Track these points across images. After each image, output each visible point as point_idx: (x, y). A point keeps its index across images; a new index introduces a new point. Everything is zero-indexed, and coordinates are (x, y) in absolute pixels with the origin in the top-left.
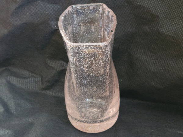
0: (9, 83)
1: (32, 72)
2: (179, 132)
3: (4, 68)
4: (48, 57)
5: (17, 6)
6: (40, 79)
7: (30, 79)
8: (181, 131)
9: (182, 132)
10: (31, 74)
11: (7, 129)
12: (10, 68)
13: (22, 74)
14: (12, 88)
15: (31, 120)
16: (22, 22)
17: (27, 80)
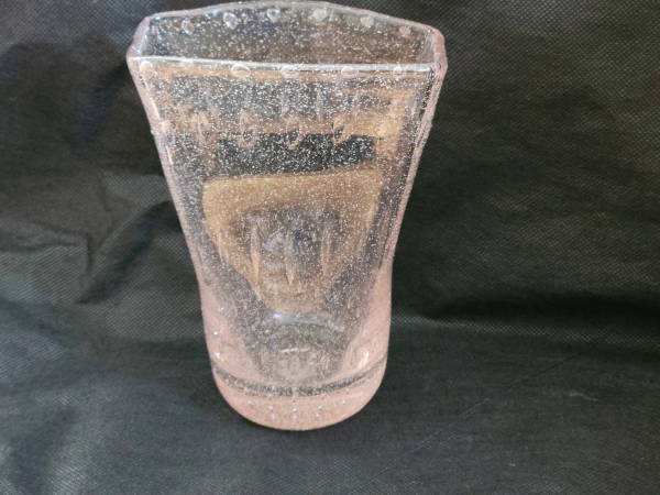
2: (573, 394)
6: (82, 248)
8: (579, 391)
9: (582, 395)
13: (20, 237)
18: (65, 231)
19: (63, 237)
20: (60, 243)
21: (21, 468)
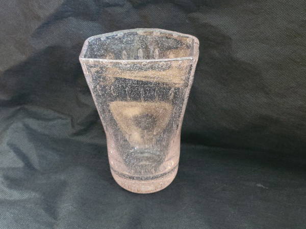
0: (27, 127)
1: (58, 112)
2: (259, 185)
3: (18, 107)
4: (80, 91)
5: (40, 24)
6: (69, 120)
7: (55, 122)
8: (261, 184)
9: (262, 186)
10: (57, 115)
11: (33, 190)
12: (26, 107)
13: (44, 115)
14: (33, 135)
15: (62, 178)
16: (47, 46)
17: (51, 123)
18: (63, 113)
19: (62, 116)
20: (61, 118)
21: (47, 205)
